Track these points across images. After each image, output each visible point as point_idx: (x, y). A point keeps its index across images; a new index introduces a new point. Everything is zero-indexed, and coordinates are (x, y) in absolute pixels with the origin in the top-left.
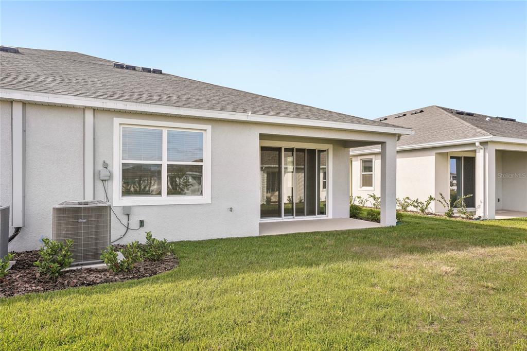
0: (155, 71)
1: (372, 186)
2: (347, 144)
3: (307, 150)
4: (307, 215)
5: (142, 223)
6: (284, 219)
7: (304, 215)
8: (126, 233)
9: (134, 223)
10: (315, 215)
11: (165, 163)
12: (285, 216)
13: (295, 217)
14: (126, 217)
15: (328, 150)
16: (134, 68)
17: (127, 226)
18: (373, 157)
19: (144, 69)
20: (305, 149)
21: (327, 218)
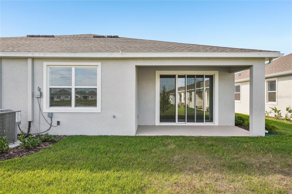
0: (114, 37)
1: (275, 101)
2: (230, 70)
3: (196, 75)
4: (197, 122)
5: (58, 123)
6: (177, 123)
7: (194, 122)
8: (50, 128)
9: (55, 123)
10: (204, 122)
11: (73, 87)
12: (178, 122)
13: (186, 123)
14: (50, 119)
15: (214, 75)
16: (104, 37)
17: (50, 124)
18: (276, 79)
19: (108, 37)
20: (195, 75)
21: (214, 125)
